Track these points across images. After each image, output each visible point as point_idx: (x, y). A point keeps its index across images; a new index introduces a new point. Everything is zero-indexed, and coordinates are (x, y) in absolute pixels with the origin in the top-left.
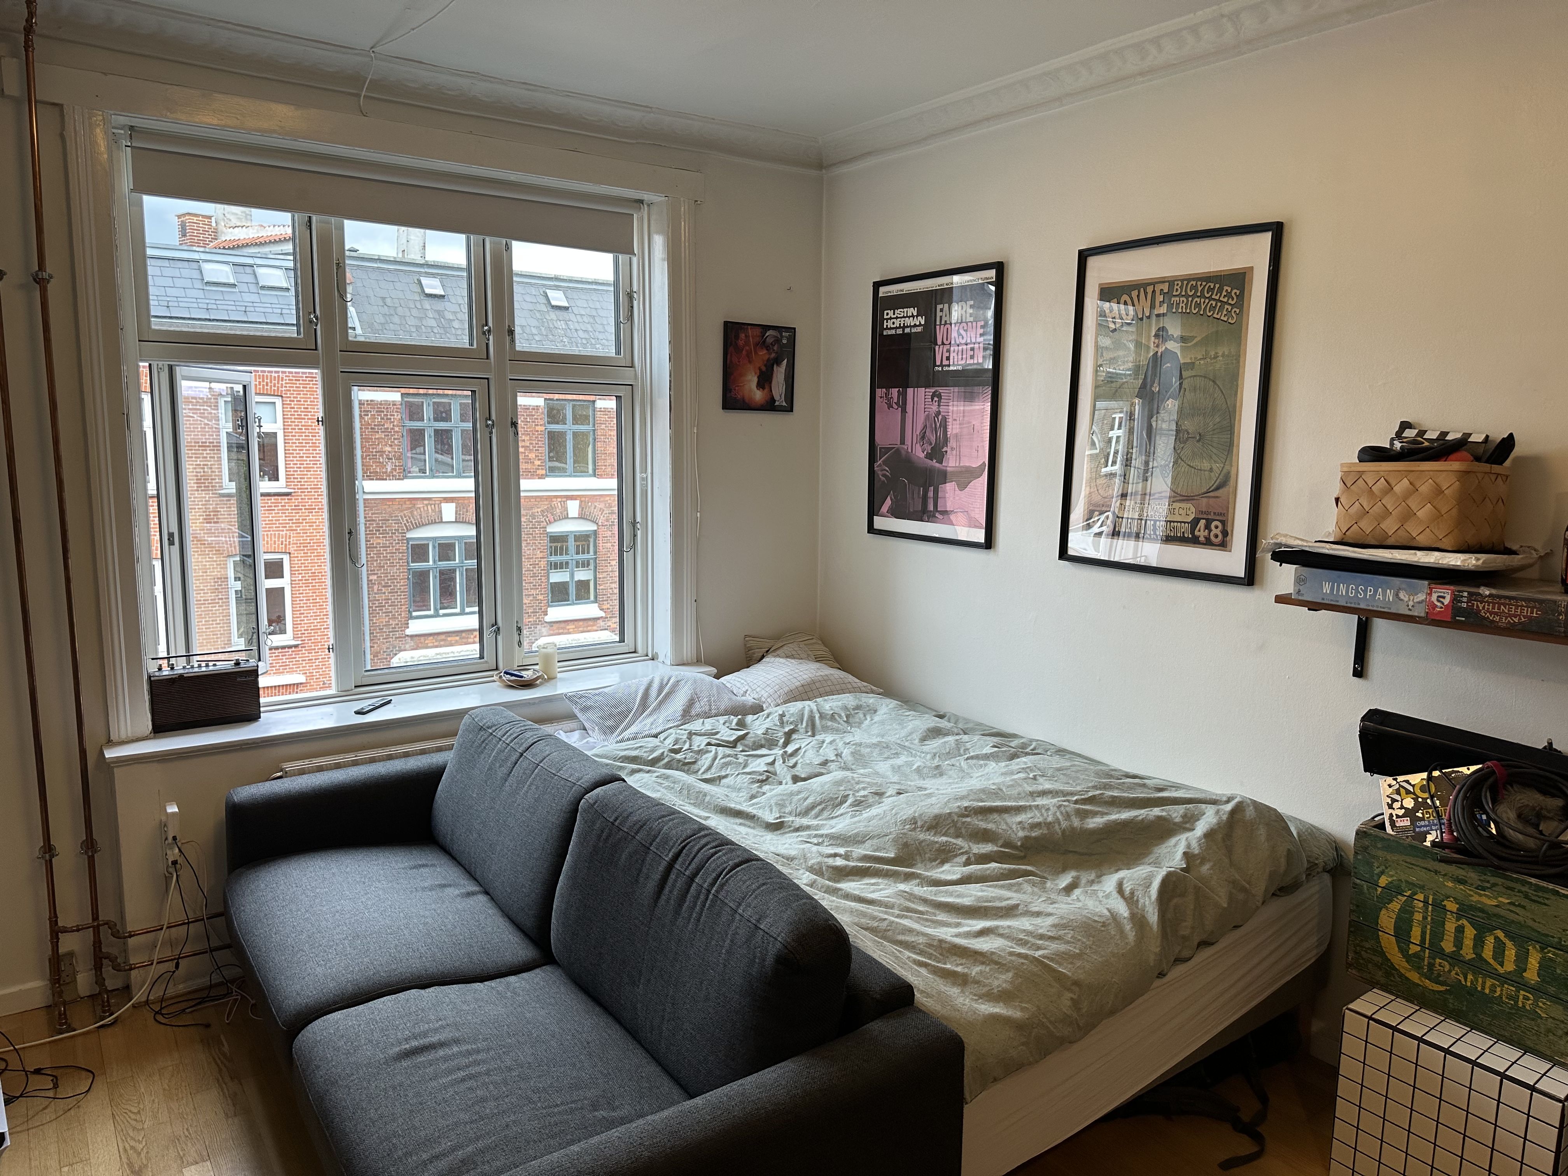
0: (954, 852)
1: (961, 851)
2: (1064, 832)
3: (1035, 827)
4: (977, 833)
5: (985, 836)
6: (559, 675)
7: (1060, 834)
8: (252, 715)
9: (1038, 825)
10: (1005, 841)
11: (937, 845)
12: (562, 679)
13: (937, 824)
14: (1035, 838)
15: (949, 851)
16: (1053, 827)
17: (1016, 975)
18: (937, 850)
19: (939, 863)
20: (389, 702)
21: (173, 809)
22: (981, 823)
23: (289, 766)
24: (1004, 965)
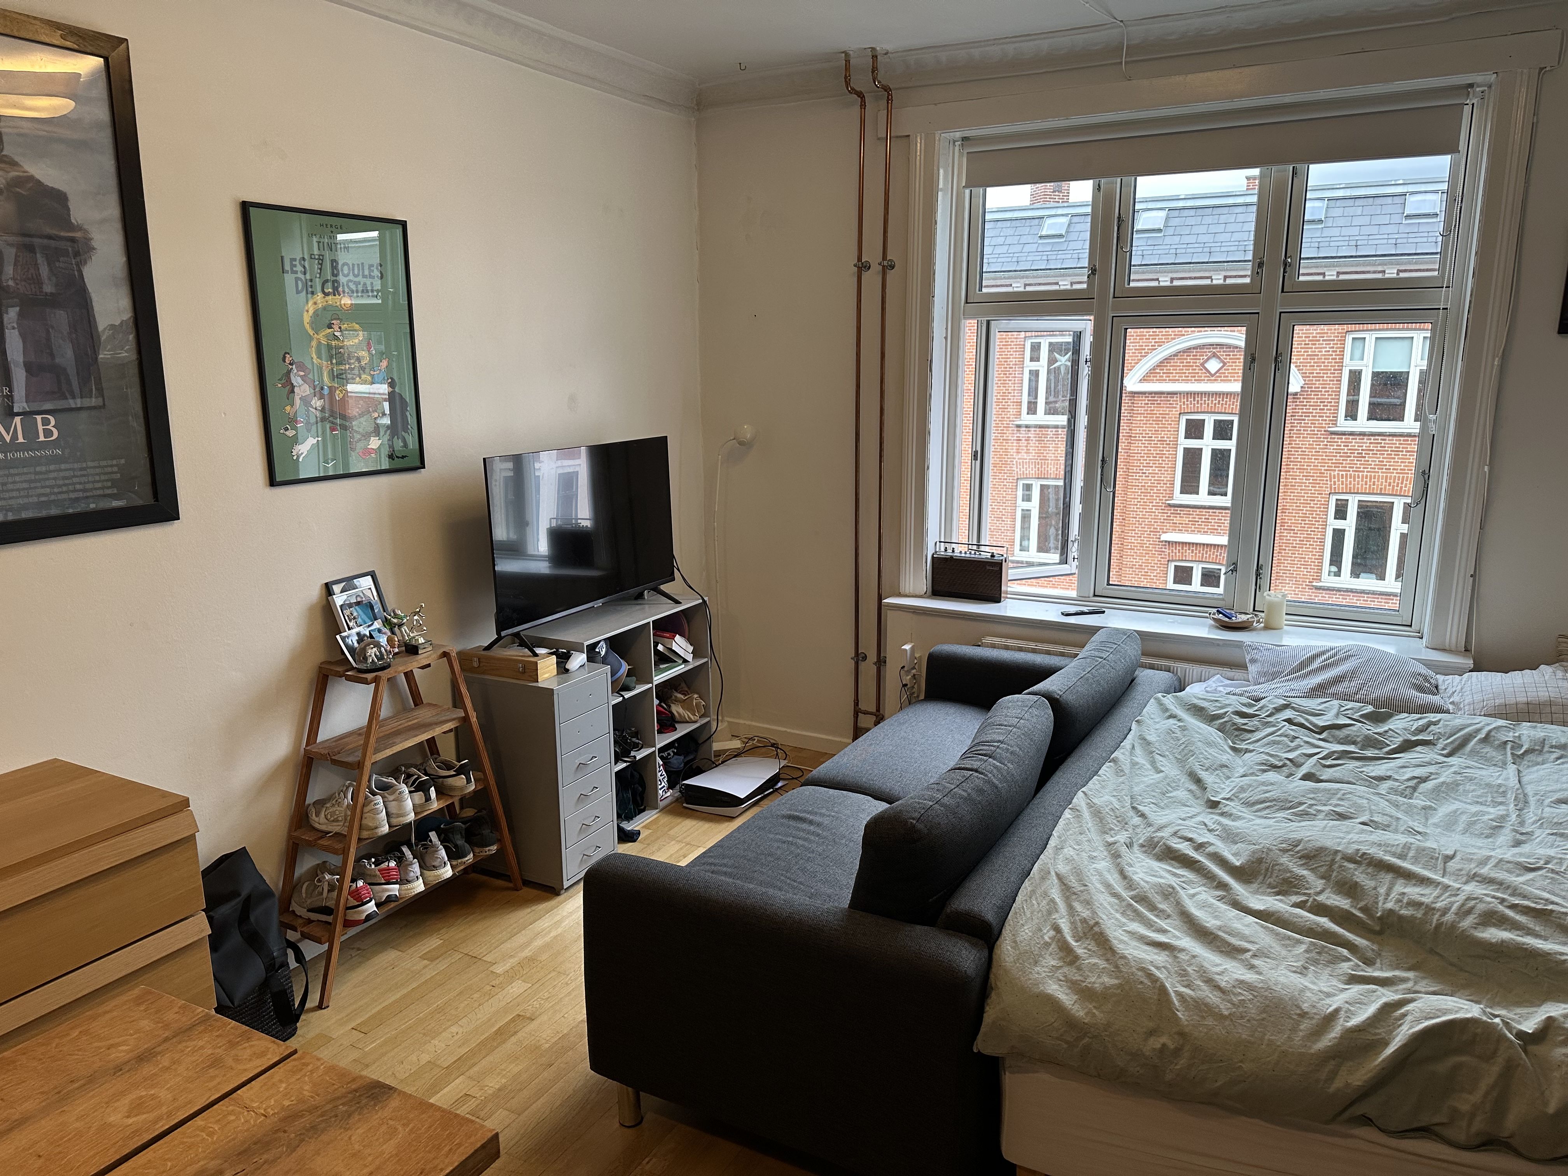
0: (1298, 889)
1: (1306, 891)
2: (1439, 925)
3: (1413, 906)
4: (1345, 883)
5: (1350, 889)
6: (1285, 627)
7: (1434, 925)
8: (995, 598)
9: (1417, 905)
10: (1366, 905)
11: (1288, 875)
12: (1288, 633)
13: (1315, 856)
14: (1401, 918)
15: (1295, 886)
16: (1433, 914)
17: (1120, 986)
18: (1283, 879)
19: (1273, 892)
20: (1103, 612)
21: (907, 647)
22: (1361, 876)
23: (989, 640)
24: (1121, 972)
